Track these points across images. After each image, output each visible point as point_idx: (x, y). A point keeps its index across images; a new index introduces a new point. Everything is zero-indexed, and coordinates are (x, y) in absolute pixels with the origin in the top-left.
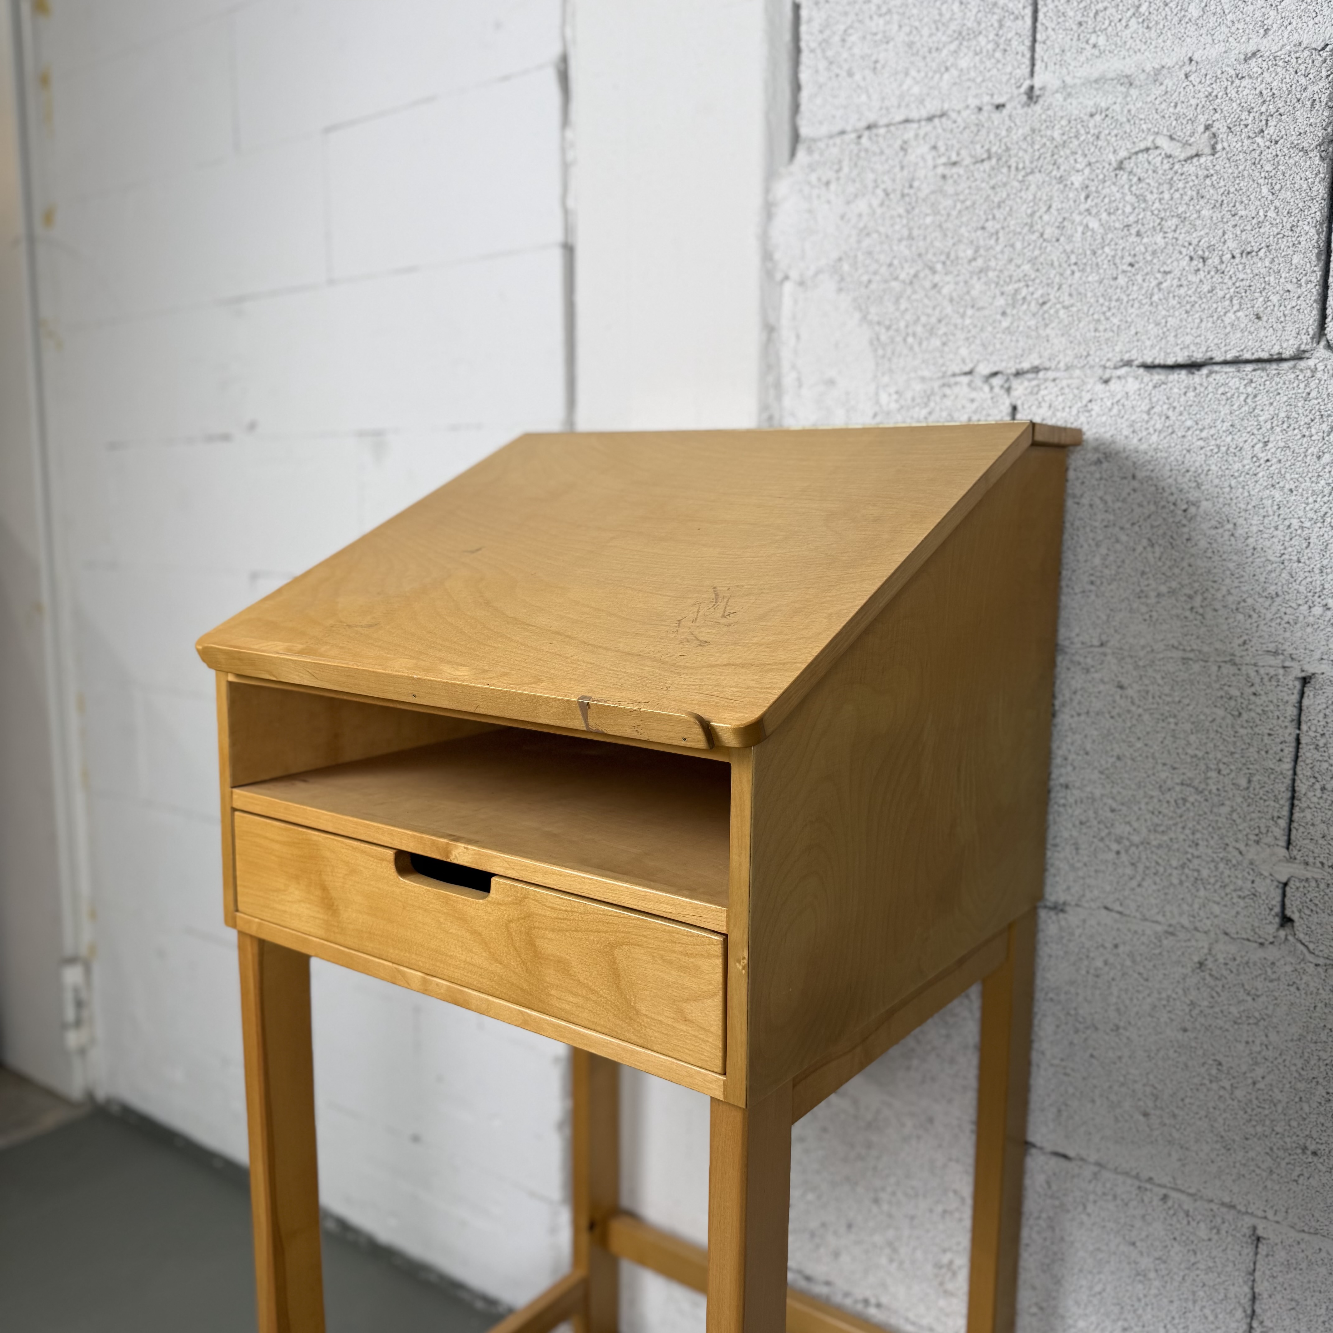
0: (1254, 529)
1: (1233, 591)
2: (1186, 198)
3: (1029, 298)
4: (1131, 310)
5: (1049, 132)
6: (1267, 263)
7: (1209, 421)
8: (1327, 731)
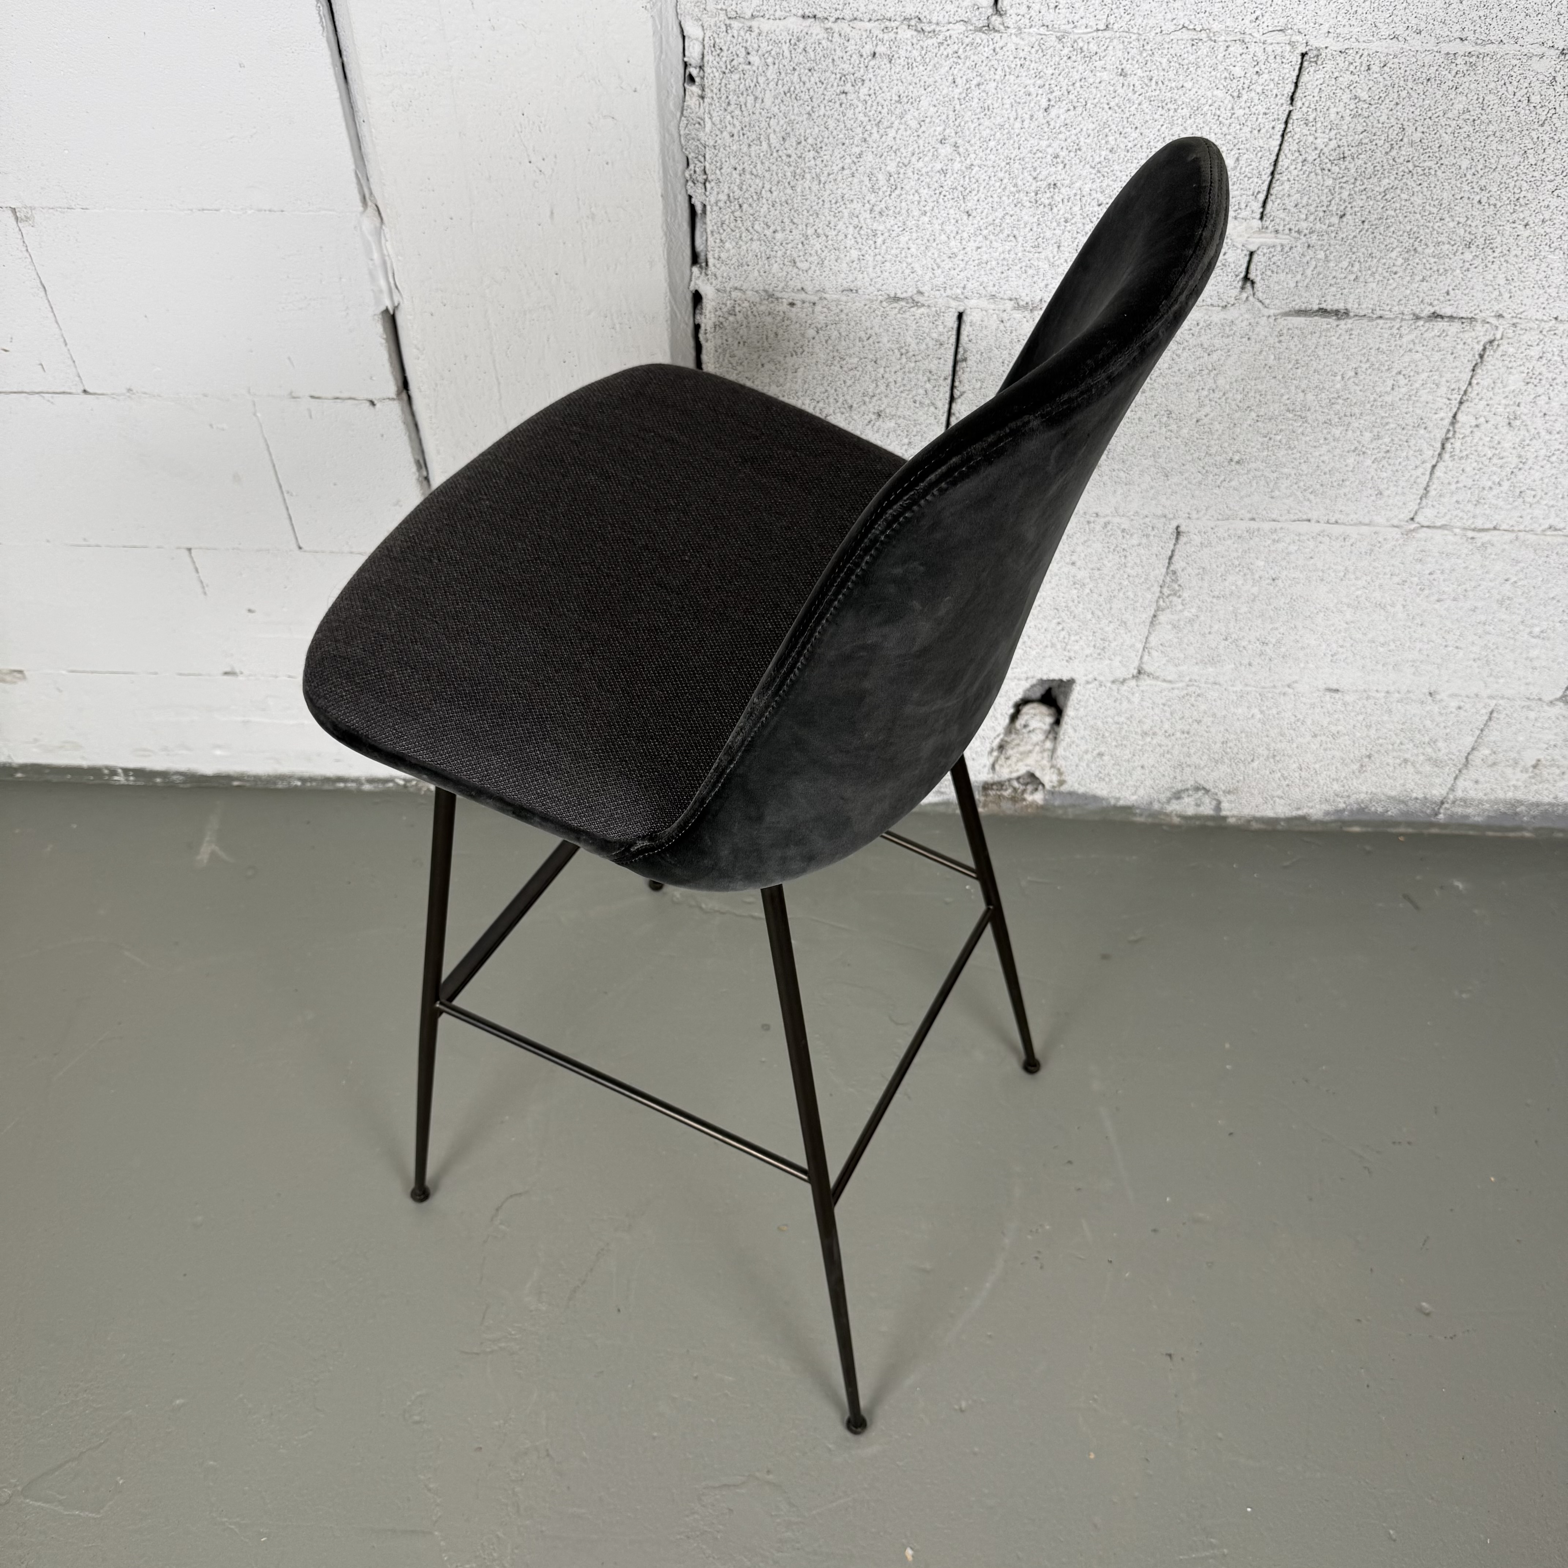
8: (1319, 106)
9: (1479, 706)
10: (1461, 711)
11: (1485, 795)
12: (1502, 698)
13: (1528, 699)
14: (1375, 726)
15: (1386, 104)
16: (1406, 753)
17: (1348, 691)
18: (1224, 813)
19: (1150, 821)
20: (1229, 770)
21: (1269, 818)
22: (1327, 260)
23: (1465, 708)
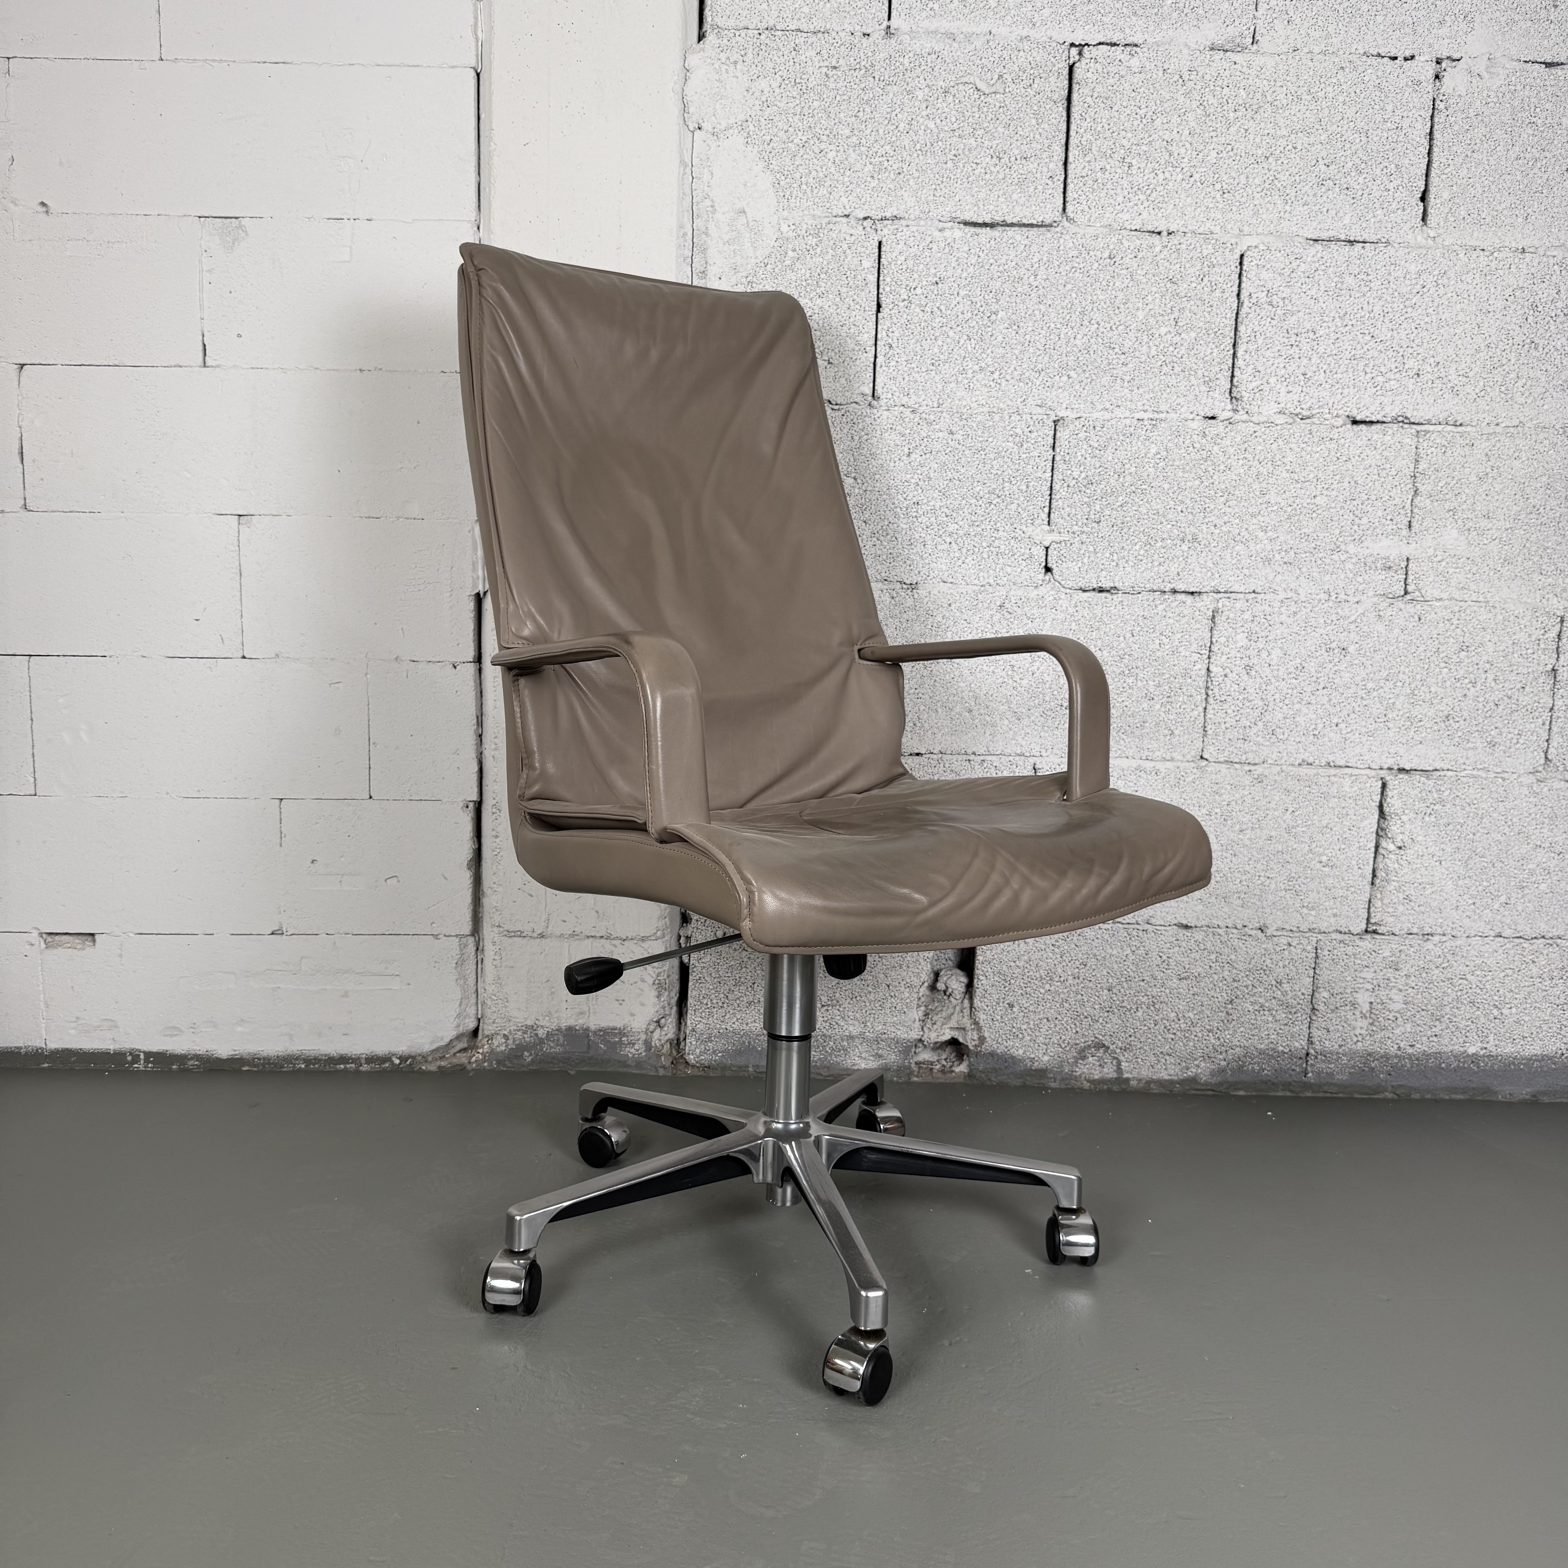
0: (1030, 329)
1: (1018, 368)
2: (989, 118)
3: (889, 168)
4: (955, 185)
5: (901, 60)
6: (1036, 165)
7: (1003, 261)
8: (1070, 451)
9: (1305, 941)
10: (1292, 949)
11: (1340, 1046)
12: (1320, 932)
13: (1341, 933)
14: (1227, 966)
15: (1110, 450)
16: (1260, 997)
17: (1196, 927)
18: (1126, 1076)
19: (1063, 1086)
20: (1120, 1022)
21: (1166, 1080)
22: (1095, 552)
23: (1294, 944)
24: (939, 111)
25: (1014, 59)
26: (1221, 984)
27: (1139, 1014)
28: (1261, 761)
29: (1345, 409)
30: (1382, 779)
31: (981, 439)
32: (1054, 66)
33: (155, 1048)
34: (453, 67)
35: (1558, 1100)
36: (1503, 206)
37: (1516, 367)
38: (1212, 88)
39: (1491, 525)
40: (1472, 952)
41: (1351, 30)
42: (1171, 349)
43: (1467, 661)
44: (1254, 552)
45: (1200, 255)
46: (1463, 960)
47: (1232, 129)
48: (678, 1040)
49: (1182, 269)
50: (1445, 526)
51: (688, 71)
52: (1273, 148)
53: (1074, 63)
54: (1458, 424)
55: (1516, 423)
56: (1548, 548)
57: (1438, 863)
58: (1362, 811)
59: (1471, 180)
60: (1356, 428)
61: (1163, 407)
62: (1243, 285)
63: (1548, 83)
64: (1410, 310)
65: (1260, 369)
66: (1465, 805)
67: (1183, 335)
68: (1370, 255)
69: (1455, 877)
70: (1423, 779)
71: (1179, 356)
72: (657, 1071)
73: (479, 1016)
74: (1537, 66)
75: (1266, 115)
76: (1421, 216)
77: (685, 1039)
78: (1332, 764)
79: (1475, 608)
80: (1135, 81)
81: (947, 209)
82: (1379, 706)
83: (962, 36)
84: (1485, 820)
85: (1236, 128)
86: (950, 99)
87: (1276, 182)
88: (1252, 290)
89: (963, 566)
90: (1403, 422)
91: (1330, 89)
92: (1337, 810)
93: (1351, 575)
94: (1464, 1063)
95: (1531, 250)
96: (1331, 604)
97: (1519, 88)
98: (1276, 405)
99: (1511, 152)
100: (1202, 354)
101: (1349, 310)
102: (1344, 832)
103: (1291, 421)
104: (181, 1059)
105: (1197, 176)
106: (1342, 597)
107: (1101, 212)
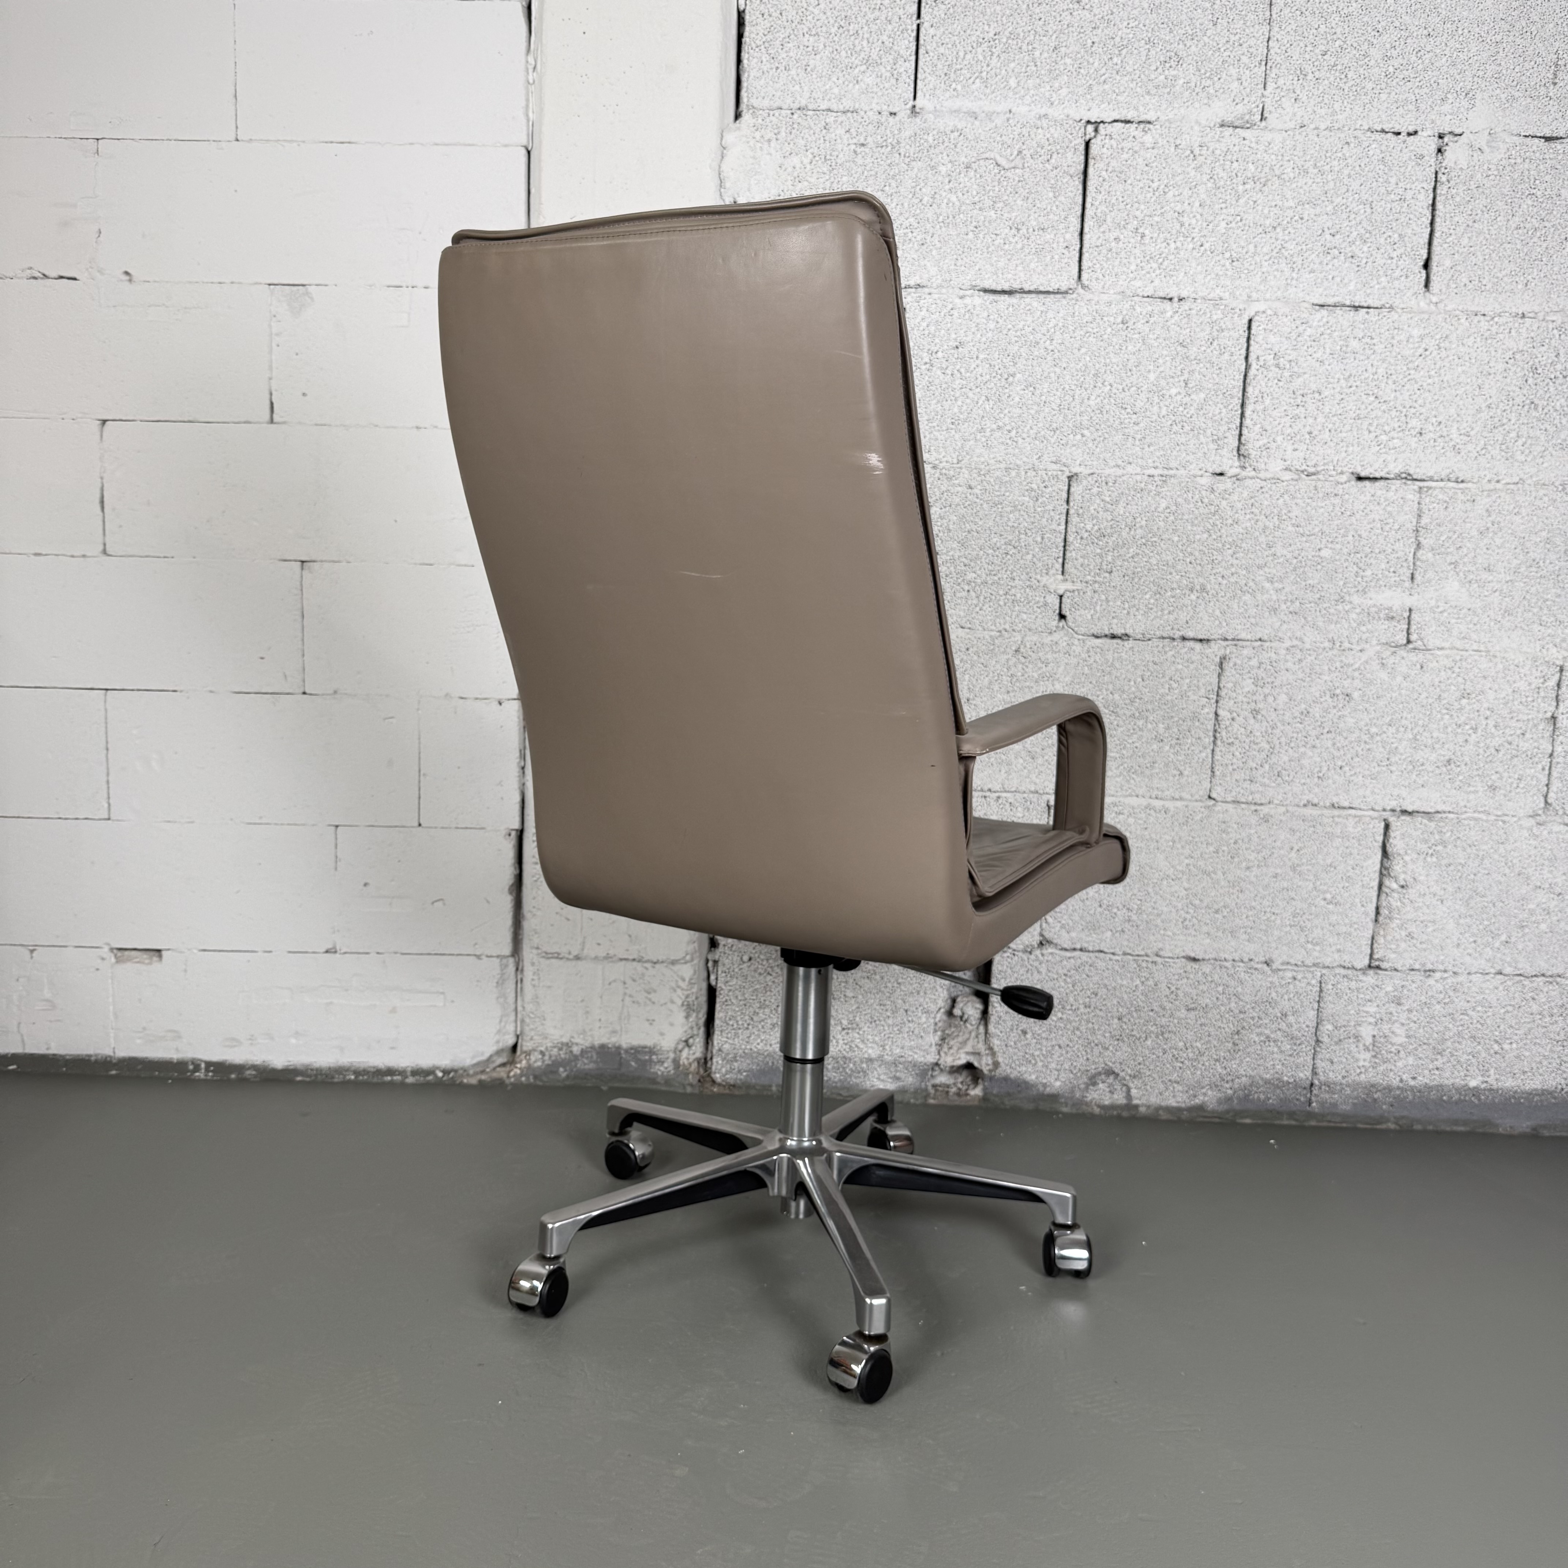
0: (1046, 390)
1: (1033, 427)
3: (913, 239)
5: (926, 137)
6: (1052, 236)
7: (1021, 326)
8: (1084, 505)
9: (1310, 976)
10: (1297, 982)
11: (1344, 1077)
12: (1324, 967)
13: (1344, 967)
14: (1233, 998)
15: (1122, 504)
16: (1266, 1028)
17: (1203, 960)
18: (1135, 1102)
19: (1074, 1111)
20: (1129, 1050)
21: (1173, 1108)
22: (1107, 601)
23: (1299, 977)
24: (961, 186)
25: (1033, 136)
26: (1227, 1016)
27: (1149, 1042)
28: (1267, 801)
29: (1349, 466)
30: (1385, 820)
31: (998, 493)
32: (1071, 142)
33: (215, 1057)
34: (506, 146)
35: (1558, 1134)
36: (1504, 273)
37: (1516, 426)
38: (1222, 162)
39: (1491, 578)
40: (1474, 989)
41: (1356, 107)
42: (1181, 409)
43: (1468, 707)
44: (1260, 602)
45: (1209, 320)
46: (1463, 997)
47: (1242, 201)
48: (705, 1059)
49: (1192, 333)
50: (1447, 578)
51: (724, 148)
52: (1281, 219)
53: (1090, 140)
54: (1460, 480)
55: (1516, 479)
56: (1547, 600)
57: (1439, 903)
58: (1365, 851)
59: (1472, 249)
60: (1361, 484)
61: (1173, 464)
62: (1251, 349)
63: (1547, 156)
64: (1412, 372)
65: (1268, 428)
66: (1465, 846)
67: (1193, 396)
68: (1374, 320)
69: (1457, 916)
70: (1425, 821)
71: (1189, 416)
72: (684, 1088)
73: (518, 1033)
74: (1536, 140)
75: (1274, 188)
76: (1423, 283)
77: (711, 1059)
78: (1336, 805)
79: (1476, 657)
80: (1148, 156)
81: (968, 278)
82: (1381, 749)
83: (983, 115)
84: (1486, 861)
85: (1244, 199)
86: (972, 173)
87: (1283, 251)
88: (1260, 353)
89: (981, 612)
90: (1406, 478)
91: (1336, 163)
92: (1341, 849)
93: (1355, 625)
94: (1466, 1095)
95: (1530, 315)
96: (1335, 652)
97: (1519, 161)
98: (1282, 462)
99: (1511, 222)
100: (1210, 415)
101: (1354, 372)
102: (1348, 871)
103: (1296, 477)
104: (239, 1068)
105: (1207, 246)
106: (1346, 645)
107: (1115, 280)
